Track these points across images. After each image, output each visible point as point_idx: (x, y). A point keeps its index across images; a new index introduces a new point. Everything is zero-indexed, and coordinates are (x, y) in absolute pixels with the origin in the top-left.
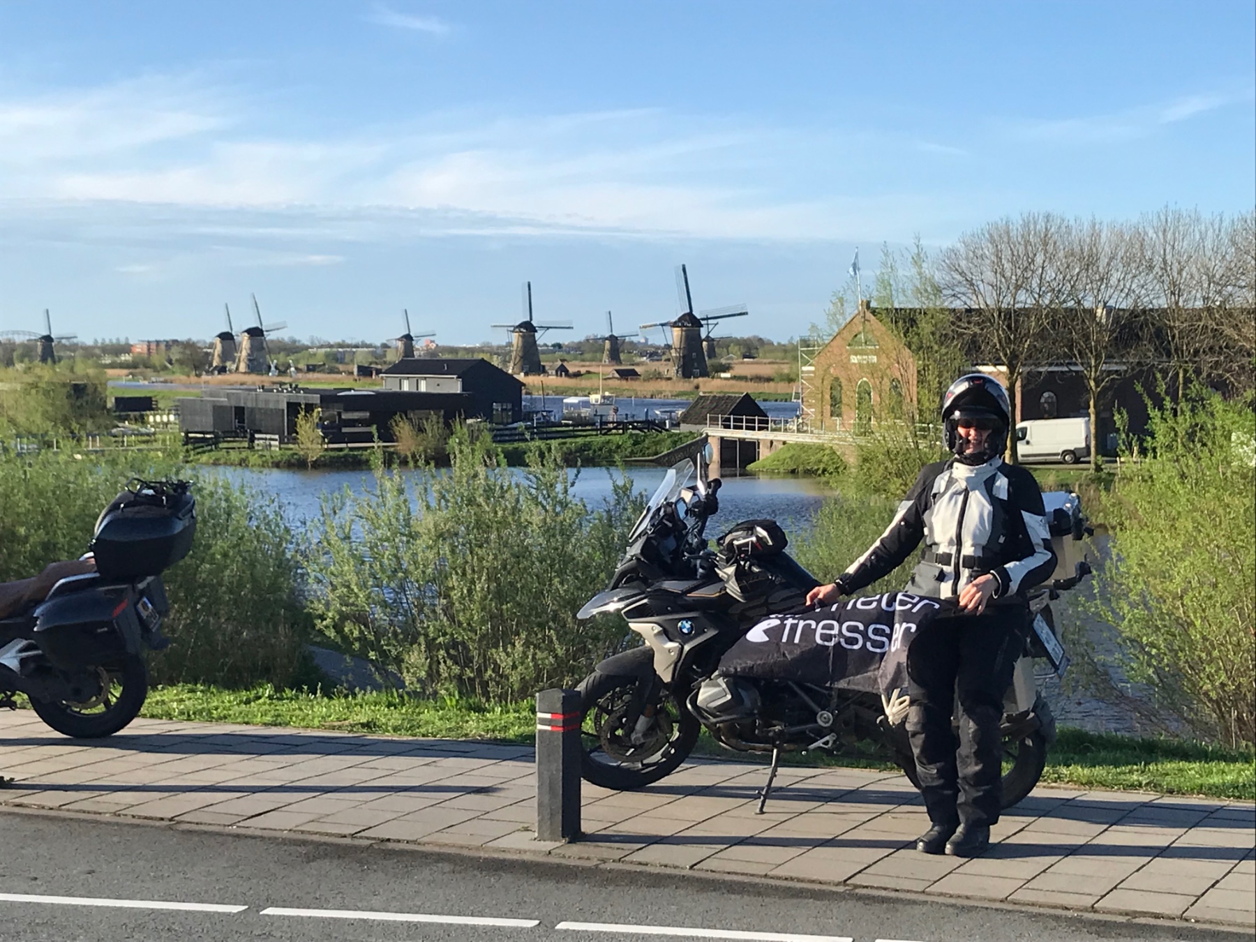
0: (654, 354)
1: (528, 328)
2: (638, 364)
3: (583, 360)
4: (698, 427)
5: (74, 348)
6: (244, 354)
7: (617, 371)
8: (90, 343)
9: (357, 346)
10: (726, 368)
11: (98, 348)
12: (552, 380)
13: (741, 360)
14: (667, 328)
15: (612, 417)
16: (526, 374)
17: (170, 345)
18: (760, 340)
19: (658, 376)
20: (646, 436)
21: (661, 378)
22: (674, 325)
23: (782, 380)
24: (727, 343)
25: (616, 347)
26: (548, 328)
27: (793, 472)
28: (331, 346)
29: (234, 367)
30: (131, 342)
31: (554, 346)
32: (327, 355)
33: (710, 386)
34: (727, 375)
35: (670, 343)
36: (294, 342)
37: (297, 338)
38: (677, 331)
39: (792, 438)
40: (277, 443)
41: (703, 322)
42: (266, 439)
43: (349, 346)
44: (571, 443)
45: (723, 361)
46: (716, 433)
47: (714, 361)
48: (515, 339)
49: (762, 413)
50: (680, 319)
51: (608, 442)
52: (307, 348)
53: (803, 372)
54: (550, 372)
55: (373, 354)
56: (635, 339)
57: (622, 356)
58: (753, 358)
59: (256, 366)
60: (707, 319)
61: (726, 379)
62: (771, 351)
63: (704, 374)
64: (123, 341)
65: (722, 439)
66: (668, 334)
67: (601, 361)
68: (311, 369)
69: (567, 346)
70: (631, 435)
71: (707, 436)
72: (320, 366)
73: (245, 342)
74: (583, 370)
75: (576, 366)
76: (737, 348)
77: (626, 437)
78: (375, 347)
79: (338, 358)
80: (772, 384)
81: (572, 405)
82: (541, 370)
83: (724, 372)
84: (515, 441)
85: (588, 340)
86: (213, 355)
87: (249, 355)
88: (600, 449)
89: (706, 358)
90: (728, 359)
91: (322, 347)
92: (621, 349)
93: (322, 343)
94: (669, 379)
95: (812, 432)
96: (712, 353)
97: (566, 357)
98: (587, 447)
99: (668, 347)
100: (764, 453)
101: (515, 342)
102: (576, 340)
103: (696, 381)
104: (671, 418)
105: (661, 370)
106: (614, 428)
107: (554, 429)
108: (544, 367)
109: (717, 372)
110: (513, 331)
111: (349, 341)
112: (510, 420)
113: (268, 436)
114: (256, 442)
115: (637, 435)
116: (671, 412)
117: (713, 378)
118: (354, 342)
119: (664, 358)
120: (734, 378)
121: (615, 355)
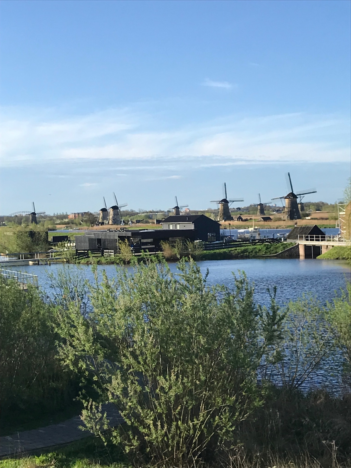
0: (279, 210)
1: (225, 202)
2: (272, 215)
3: (249, 214)
4: (295, 240)
5: (45, 217)
6: (111, 217)
7: (262, 218)
8: (52, 215)
9: (157, 212)
10: (308, 215)
11: (55, 217)
12: (236, 223)
13: (315, 212)
14: (283, 199)
15: (257, 237)
16: (225, 221)
17: (83, 214)
18: (323, 203)
19: (280, 219)
20: (271, 245)
21: (281, 220)
22: (286, 198)
23: (332, 219)
24: (309, 205)
25: (262, 208)
26: (233, 201)
27: (337, 259)
28: (147, 212)
29: (107, 222)
30: (68, 214)
31: (237, 209)
32: (145, 216)
33: (301, 223)
34: (309, 218)
35: (284, 206)
36: (133, 211)
37: (134, 210)
38: (287, 200)
39: (336, 244)
40: (113, 254)
41: (298, 196)
42: (108, 252)
43: (154, 212)
44: (239, 249)
45: (307, 212)
46: (302, 243)
47: (304, 212)
48: (220, 206)
49: (323, 233)
50: (288, 195)
51: (255, 248)
52: (138, 213)
53: (340, 215)
54: (235, 219)
55: (164, 215)
56: (271, 205)
57: (265, 212)
58: (320, 210)
59: (116, 221)
60: (300, 195)
61: (308, 219)
62: (327, 208)
63: (299, 218)
64: (65, 214)
65: (305, 245)
66: (283, 202)
67: (257, 214)
68: (138, 222)
69: (243, 209)
70: (265, 245)
71: (299, 244)
72: (142, 220)
73: (111, 212)
74: (249, 218)
75: (246, 216)
76: (313, 207)
77: (262, 246)
78: (165, 212)
79: (150, 217)
80: (328, 221)
81: (242, 233)
82: (232, 219)
83: (308, 216)
84: (215, 249)
85: (251, 206)
86: (99, 218)
87: (113, 217)
88: (252, 252)
89: (300, 211)
90: (310, 211)
91: (143, 213)
92: (265, 209)
93: (144, 211)
94: (284, 220)
95: (345, 241)
96: (302, 209)
97: (242, 213)
98: (246, 251)
99: (284, 207)
100: (324, 251)
101: (220, 207)
102: (247, 206)
103: (295, 221)
104: (284, 237)
105: (281, 217)
106: (258, 242)
107: (233, 243)
108: (232, 217)
109: (305, 216)
110: (219, 203)
111: (155, 210)
112: (215, 240)
113: (109, 251)
114: (105, 253)
115: (268, 245)
116: (284, 234)
117: (303, 219)
118: (157, 210)
119: (283, 212)
120: (312, 219)
121: (262, 212)
